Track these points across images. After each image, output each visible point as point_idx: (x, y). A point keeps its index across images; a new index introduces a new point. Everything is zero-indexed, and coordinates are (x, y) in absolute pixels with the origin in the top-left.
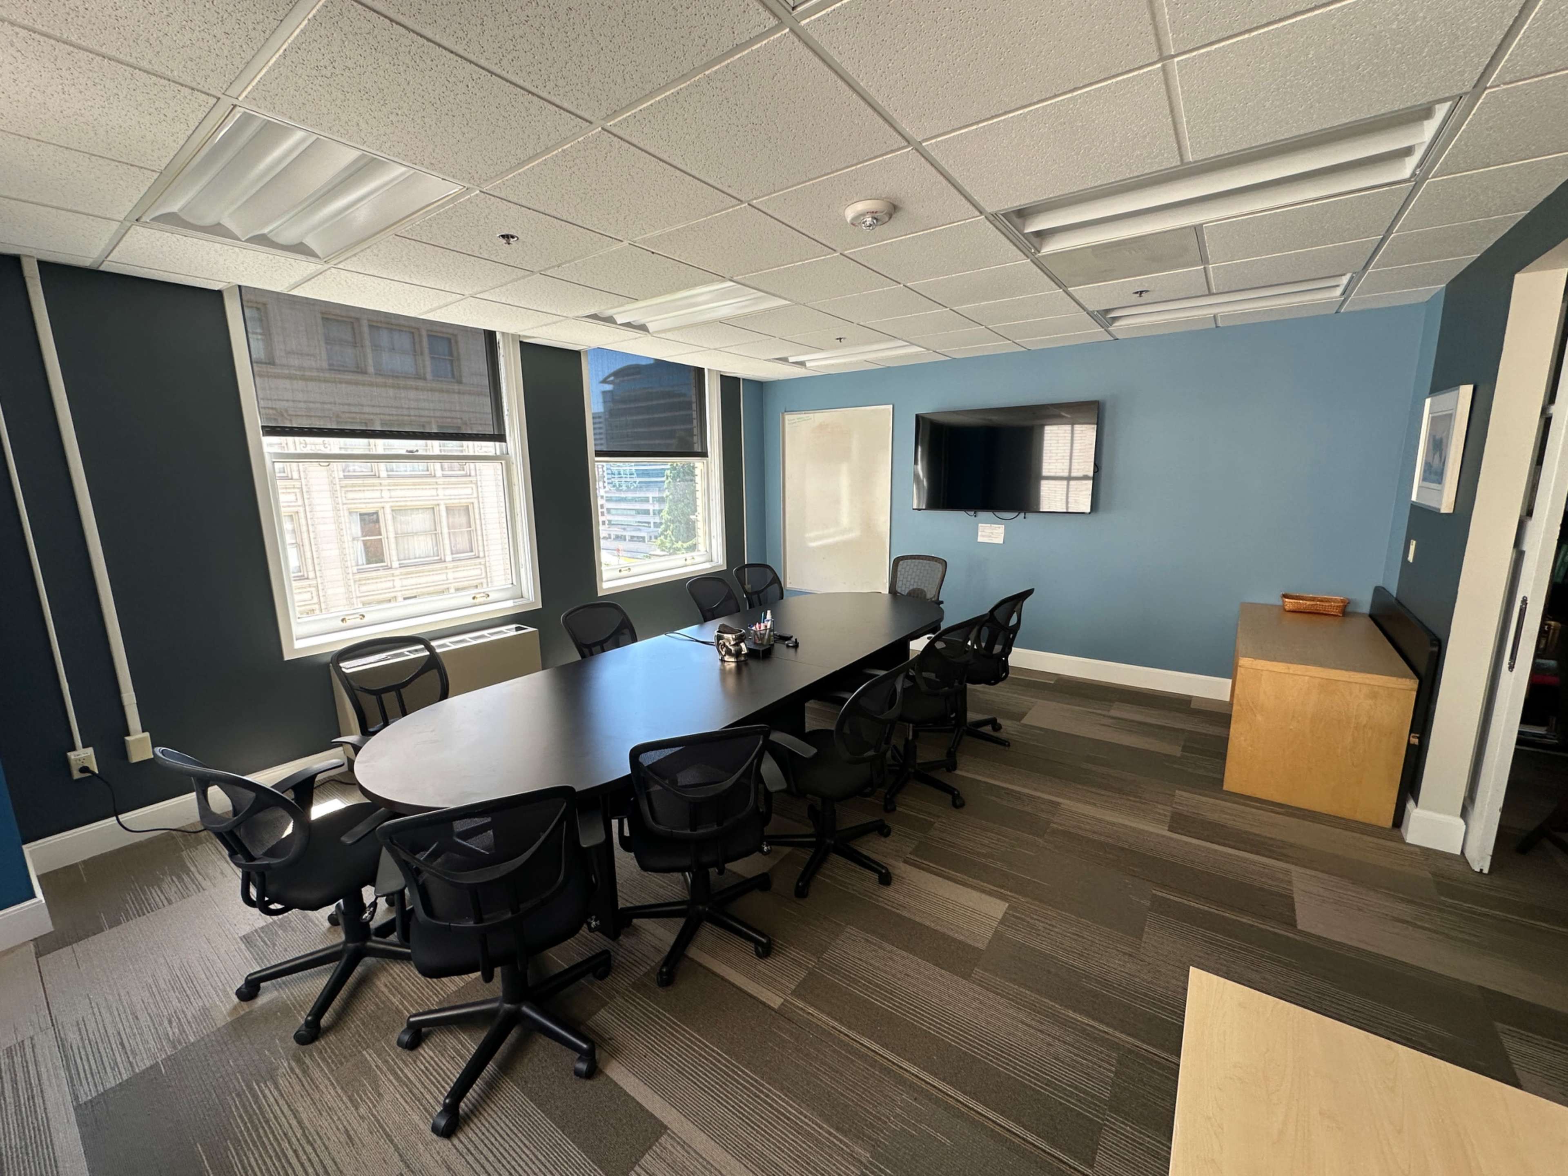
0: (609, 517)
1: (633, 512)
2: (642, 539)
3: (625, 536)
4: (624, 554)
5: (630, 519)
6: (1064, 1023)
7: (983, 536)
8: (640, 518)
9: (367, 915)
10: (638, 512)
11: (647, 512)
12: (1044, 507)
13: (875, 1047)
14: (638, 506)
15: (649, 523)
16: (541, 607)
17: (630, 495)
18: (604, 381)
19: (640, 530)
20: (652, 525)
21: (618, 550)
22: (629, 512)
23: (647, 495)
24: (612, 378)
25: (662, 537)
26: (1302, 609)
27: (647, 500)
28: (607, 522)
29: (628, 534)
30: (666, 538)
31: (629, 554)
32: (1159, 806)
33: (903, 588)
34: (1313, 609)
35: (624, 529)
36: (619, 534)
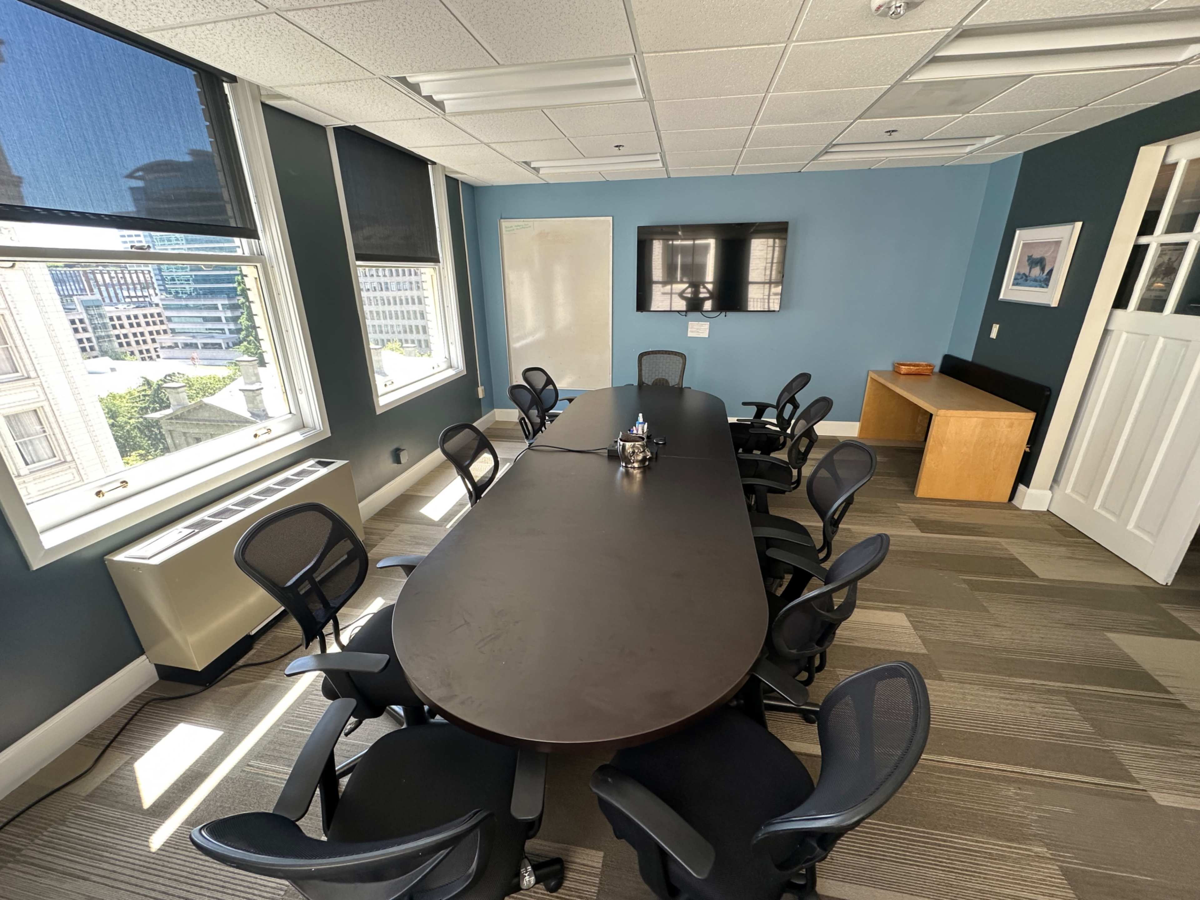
0: (172, 326)
1: (201, 320)
2: (218, 346)
3: (196, 344)
4: (202, 362)
5: (198, 326)
6: (1020, 688)
7: (692, 332)
8: (209, 325)
9: (527, 878)
10: (206, 319)
11: (219, 319)
12: (750, 308)
13: (956, 760)
14: (205, 314)
15: (223, 330)
16: (330, 435)
17: (191, 303)
18: (131, 176)
19: (213, 337)
20: (227, 332)
21: (193, 359)
22: (196, 320)
23: (215, 302)
24: (140, 173)
25: (245, 343)
26: (911, 372)
27: (215, 308)
28: (169, 331)
29: (200, 341)
30: (249, 343)
31: (206, 362)
32: (901, 517)
33: (648, 380)
34: (917, 372)
35: (194, 337)
36: (189, 342)
